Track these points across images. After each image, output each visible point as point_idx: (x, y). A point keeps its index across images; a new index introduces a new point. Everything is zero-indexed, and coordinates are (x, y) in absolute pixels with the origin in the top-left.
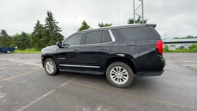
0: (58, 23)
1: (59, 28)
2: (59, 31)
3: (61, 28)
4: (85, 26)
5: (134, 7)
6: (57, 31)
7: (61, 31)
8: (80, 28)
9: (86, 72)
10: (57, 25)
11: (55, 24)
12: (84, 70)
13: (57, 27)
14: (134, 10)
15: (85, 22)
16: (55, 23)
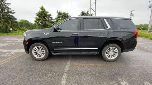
0: (10, 4)
1: (11, 9)
2: (11, 13)
3: (13, 10)
4: (44, 11)
5: (90, 3)
6: (8, 13)
7: (14, 13)
8: (38, 12)
9: (83, 53)
10: (8, 6)
11: (6, 5)
12: (80, 52)
13: (9, 9)
14: (90, 5)
15: (43, 8)
16: (6, 3)
